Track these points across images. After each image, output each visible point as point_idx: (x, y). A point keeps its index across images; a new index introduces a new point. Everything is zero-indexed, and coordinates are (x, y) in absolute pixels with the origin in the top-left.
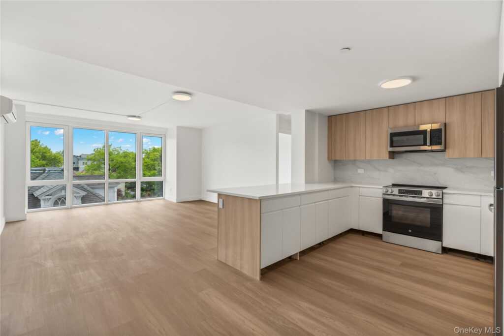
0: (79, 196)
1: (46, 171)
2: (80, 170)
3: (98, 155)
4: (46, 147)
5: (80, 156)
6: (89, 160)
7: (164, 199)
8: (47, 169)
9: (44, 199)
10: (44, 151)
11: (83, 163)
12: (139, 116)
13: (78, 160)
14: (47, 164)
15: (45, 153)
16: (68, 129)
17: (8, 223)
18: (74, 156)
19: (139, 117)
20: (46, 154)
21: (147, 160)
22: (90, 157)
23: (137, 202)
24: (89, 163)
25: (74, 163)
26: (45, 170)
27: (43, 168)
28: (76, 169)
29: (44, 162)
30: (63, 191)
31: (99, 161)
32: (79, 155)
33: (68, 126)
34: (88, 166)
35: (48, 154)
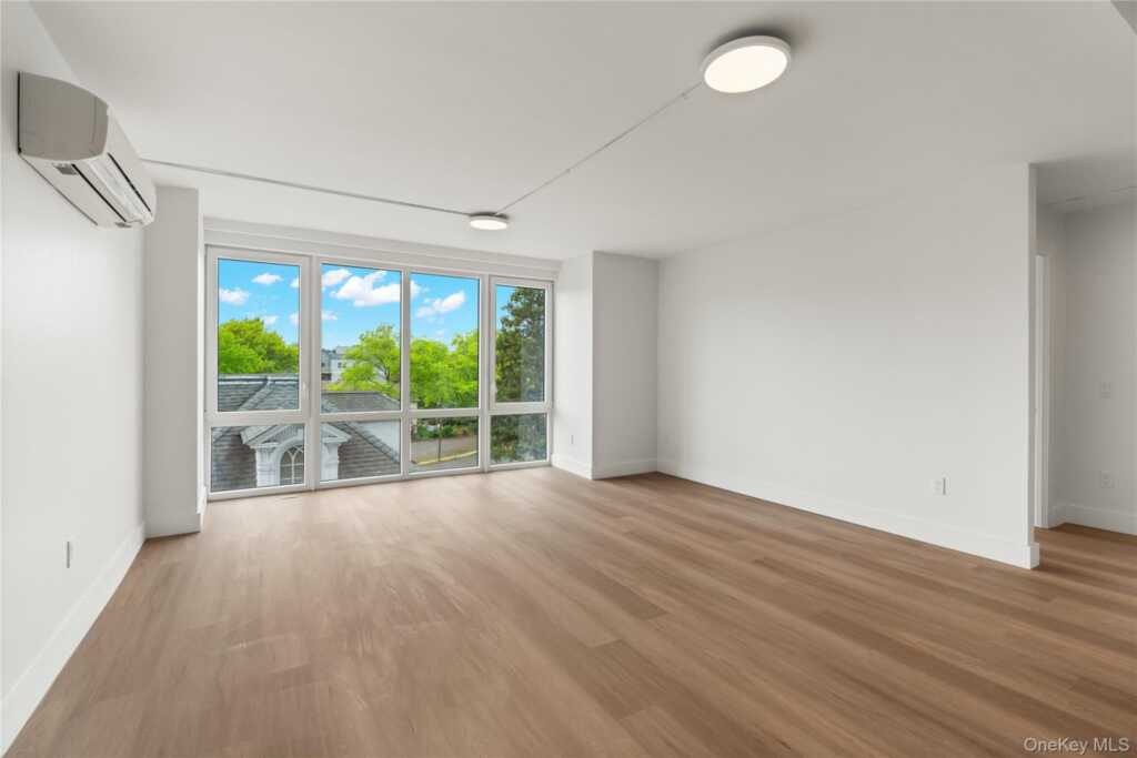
0: (335, 444)
1: (269, 383)
2: (334, 379)
3: (367, 347)
4: (275, 333)
5: (334, 352)
6: (351, 357)
7: (550, 465)
8: (269, 378)
9: (261, 450)
10: (272, 341)
11: (340, 364)
12: (503, 212)
13: (331, 358)
14: (276, 368)
15: (273, 344)
16: (311, 268)
17: (152, 542)
18: (323, 351)
19: (503, 217)
20: (273, 348)
21: (462, 358)
22: (351, 352)
23: (482, 472)
24: (350, 364)
25: (323, 365)
26: (266, 380)
27: (262, 376)
28: (327, 377)
29: (271, 364)
30: (300, 431)
31: (368, 359)
32: (331, 349)
33: (311, 257)
34: (348, 371)
35: (278, 348)
